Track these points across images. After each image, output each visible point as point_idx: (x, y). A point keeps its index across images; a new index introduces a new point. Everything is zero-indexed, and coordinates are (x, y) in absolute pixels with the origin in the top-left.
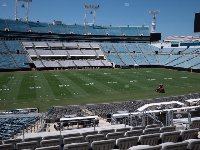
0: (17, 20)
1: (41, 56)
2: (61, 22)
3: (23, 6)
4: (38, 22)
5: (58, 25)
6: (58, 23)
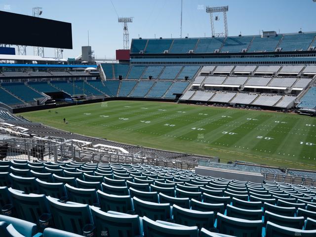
0: (213, 37)
1: (205, 85)
2: (273, 32)
3: (217, 18)
4: (240, 36)
5: (268, 37)
6: (268, 34)
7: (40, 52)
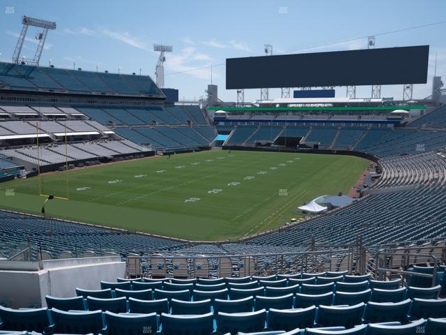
7: (375, 92)
